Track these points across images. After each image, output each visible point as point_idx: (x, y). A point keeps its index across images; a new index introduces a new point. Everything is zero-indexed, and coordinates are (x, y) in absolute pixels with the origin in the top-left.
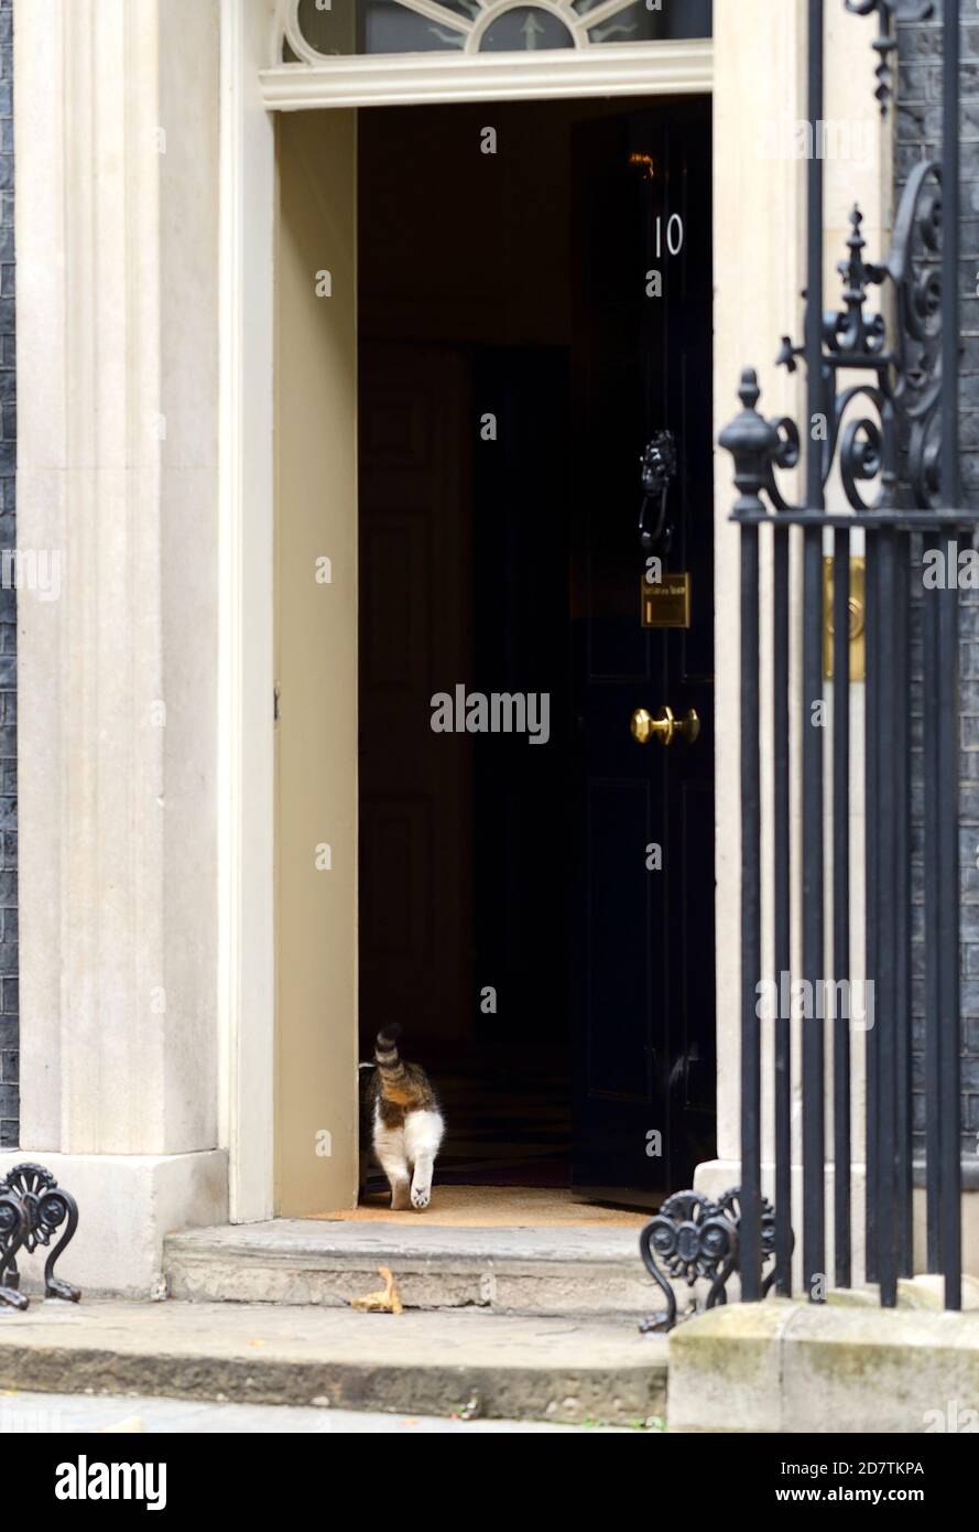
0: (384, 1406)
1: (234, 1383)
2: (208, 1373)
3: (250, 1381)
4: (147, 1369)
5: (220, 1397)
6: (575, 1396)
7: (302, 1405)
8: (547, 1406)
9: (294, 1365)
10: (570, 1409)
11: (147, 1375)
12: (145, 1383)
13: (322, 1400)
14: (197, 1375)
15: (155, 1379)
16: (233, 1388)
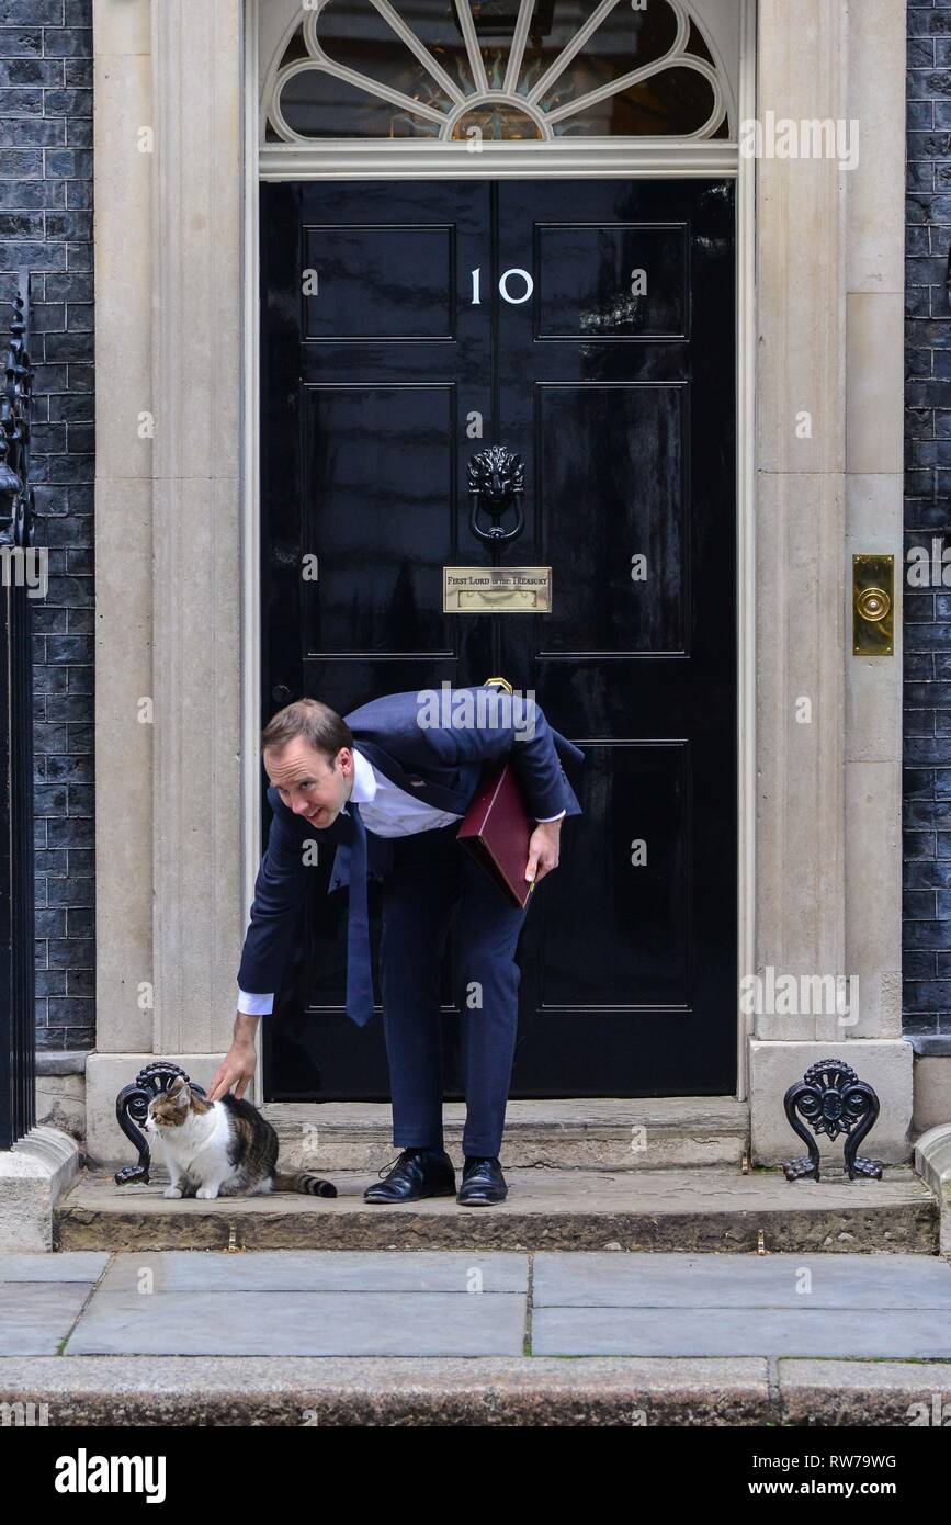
0: (673, 1246)
1: (531, 1234)
2: (507, 1228)
3: (546, 1232)
4: (448, 1226)
5: (518, 1246)
6: (850, 1231)
7: (595, 1250)
8: (825, 1239)
9: (589, 1216)
10: (845, 1241)
11: (448, 1231)
12: (446, 1238)
13: (614, 1245)
14: (496, 1229)
15: (455, 1235)
16: (530, 1239)
